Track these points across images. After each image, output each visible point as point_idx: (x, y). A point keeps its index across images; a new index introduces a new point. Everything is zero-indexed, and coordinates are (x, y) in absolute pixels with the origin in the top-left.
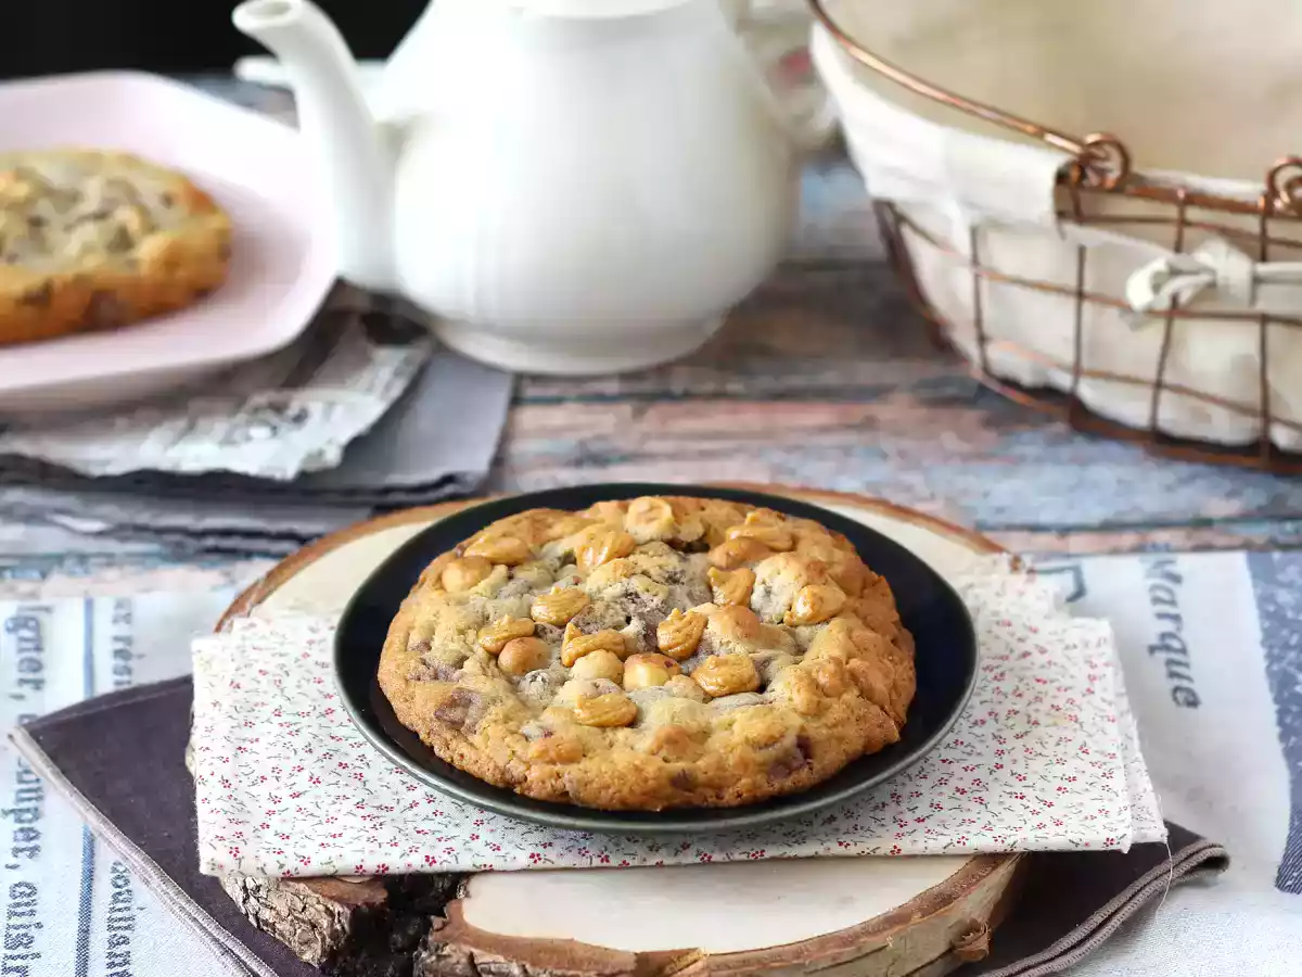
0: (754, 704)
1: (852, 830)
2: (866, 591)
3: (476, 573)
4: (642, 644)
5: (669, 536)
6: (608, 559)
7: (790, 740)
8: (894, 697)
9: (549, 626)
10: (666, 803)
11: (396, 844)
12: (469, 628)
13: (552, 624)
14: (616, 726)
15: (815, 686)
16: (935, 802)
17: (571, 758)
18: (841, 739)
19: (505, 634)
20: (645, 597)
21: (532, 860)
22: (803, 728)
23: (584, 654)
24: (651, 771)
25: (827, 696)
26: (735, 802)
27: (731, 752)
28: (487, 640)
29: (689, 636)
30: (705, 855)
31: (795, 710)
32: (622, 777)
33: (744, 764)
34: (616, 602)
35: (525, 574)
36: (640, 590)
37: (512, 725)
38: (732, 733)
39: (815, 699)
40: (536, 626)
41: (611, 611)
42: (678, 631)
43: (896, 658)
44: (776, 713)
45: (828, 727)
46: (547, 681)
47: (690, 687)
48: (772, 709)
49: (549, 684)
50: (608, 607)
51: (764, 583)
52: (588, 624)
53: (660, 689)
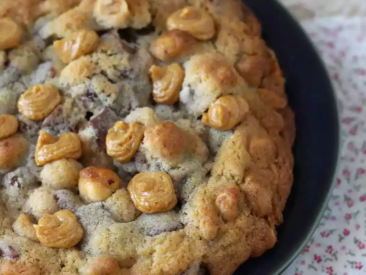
0: (171, 231)
2: (265, 80)
4: (95, 147)
5: (124, 26)
6: (77, 56)
9: (28, 123)
14: (67, 249)
15: (217, 212)
20: (101, 97)
22: (204, 257)
23: (50, 161)
25: (226, 221)
29: (128, 150)
31: (201, 238)
34: (80, 100)
36: (97, 91)
40: (20, 122)
41: (76, 110)
42: (121, 145)
43: (280, 159)
44: (186, 243)
45: (224, 248)
46: (22, 186)
47: (124, 206)
48: (183, 236)
49: (23, 188)
50: (74, 104)
51: (189, 86)
52: (57, 124)
53: (103, 206)
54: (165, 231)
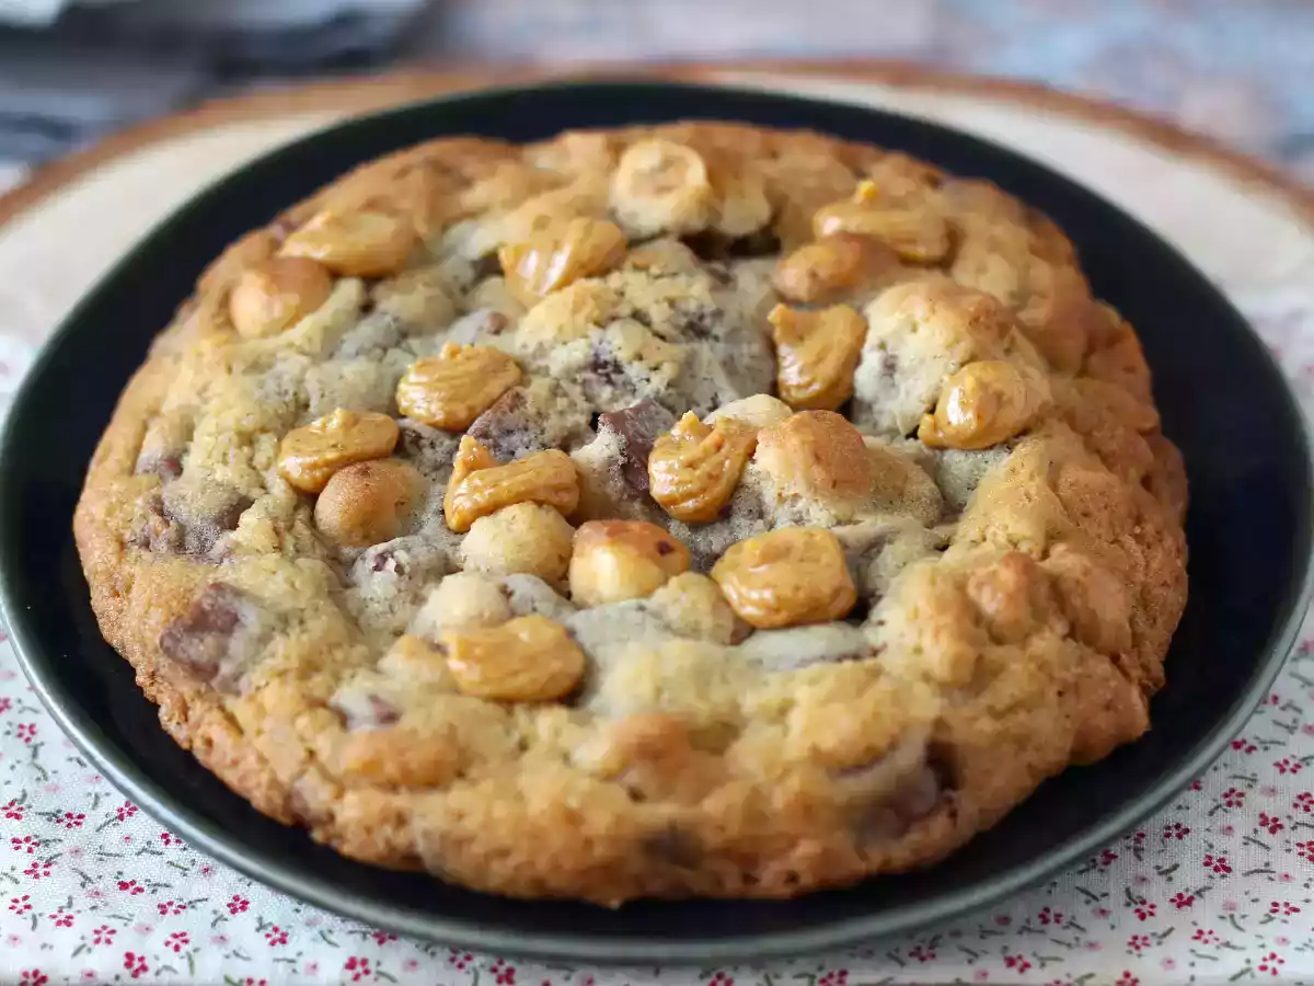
0: (840, 659)
1: (1036, 923)
2: (1094, 360)
3: (293, 299)
4: (616, 485)
5: (697, 224)
6: (566, 281)
7: (910, 756)
8: (1142, 627)
9: (427, 432)
10: (632, 892)
11: (68, 922)
12: (264, 430)
13: (434, 425)
14: (537, 701)
15: (972, 615)
16: (1217, 855)
17: (433, 780)
18: (1021, 742)
19: (331, 455)
20: (634, 371)
21: (350, 974)
22: (940, 724)
23: (491, 509)
24: (600, 822)
25: (998, 640)
26: (785, 891)
27: (782, 778)
28: (294, 463)
29: (713, 477)
30: (720, 976)
31: (927, 677)
32: (537, 836)
33: (806, 808)
34: (574, 381)
35: (396, 303)
36: (622, 356)
37: (318, 683)
38: (786, 732)
39: (971, 654)
40: (402, 432)
41: (561, 403)
42: (692, 465)
43: (1149, 528)
44: (883, 685)
45: (996, 714)
46: (407, 569)
47: (704, 606)
48: (876, 673)
49: (410, 578)
50: (555, 391)
51: (882, 346)
52: (510, 432)
53: (642, 608)
54: (823, 658)
